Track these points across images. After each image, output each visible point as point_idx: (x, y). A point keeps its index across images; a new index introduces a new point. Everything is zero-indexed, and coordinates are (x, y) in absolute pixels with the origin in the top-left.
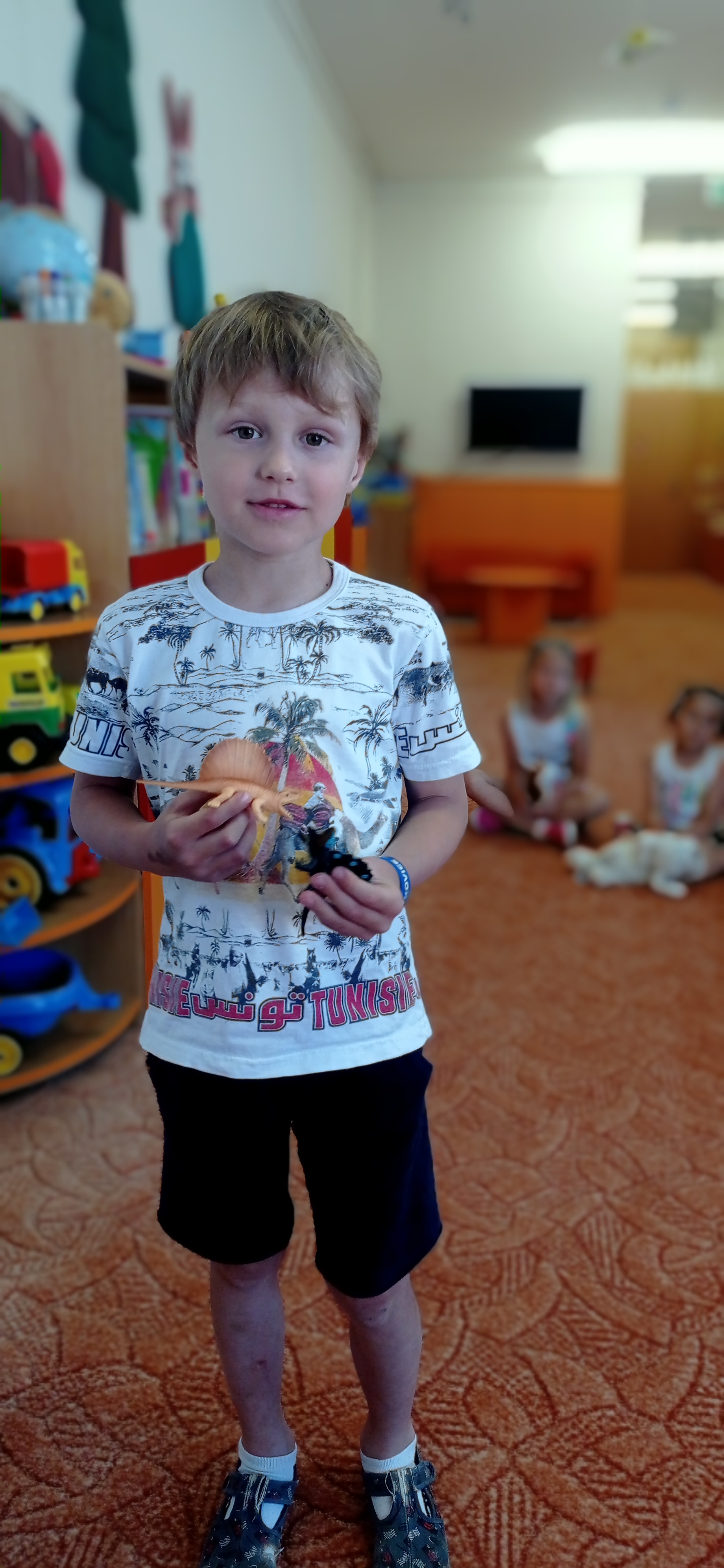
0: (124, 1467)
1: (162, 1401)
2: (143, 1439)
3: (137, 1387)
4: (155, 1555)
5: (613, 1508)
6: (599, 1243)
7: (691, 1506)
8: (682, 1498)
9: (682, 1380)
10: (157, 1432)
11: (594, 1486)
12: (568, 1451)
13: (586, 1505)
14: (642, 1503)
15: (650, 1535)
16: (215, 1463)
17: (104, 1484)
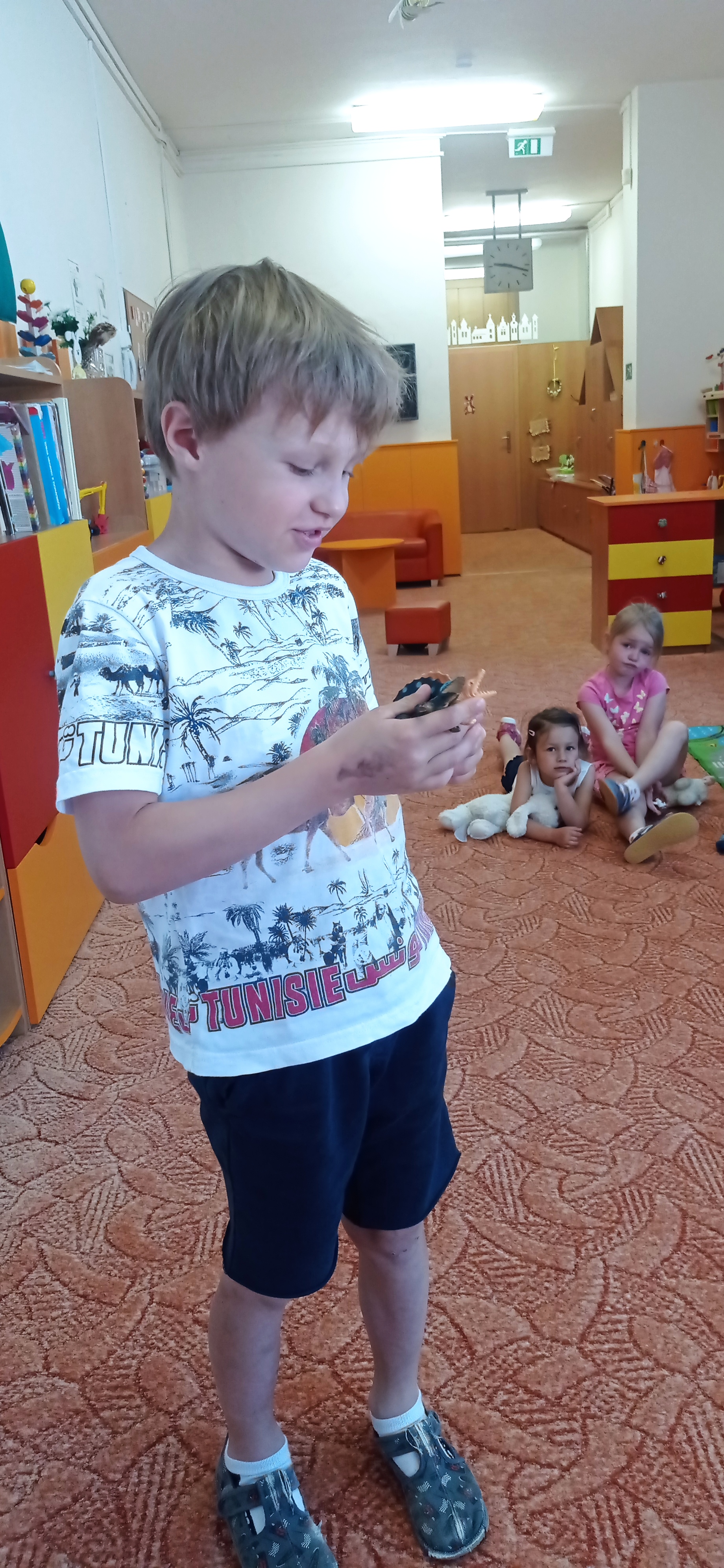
0: (49, 1477)
1: (83, 1405)
2: (67, 1446)
3: (55, 1395)
4: (90, 1559)
5: (536, 1435)
6: (501, 1183)
7: (609, 1420)
8: (600, 1414)
9: (589, 1302)
10: (80, 1437)
11: (515, 1417)
12: (488, 1388)
13: (510, 1436)
14: (564, 1425)
15: (573, 1454)
16: (142, 1458)
17: (30, 1497)
